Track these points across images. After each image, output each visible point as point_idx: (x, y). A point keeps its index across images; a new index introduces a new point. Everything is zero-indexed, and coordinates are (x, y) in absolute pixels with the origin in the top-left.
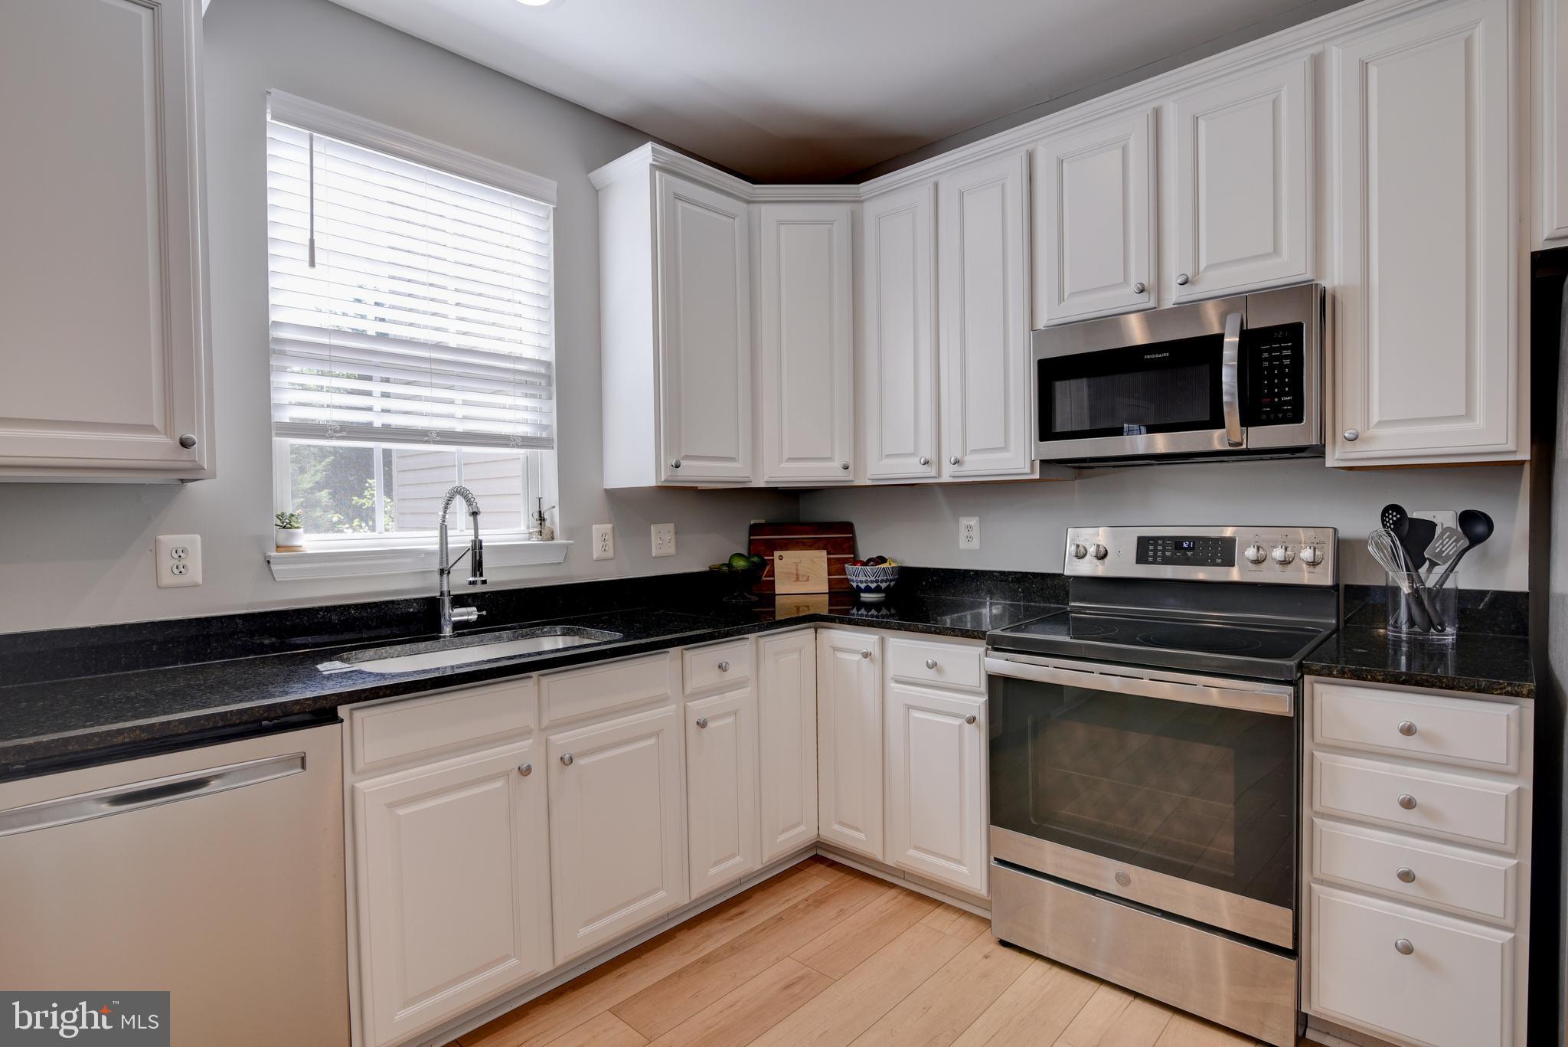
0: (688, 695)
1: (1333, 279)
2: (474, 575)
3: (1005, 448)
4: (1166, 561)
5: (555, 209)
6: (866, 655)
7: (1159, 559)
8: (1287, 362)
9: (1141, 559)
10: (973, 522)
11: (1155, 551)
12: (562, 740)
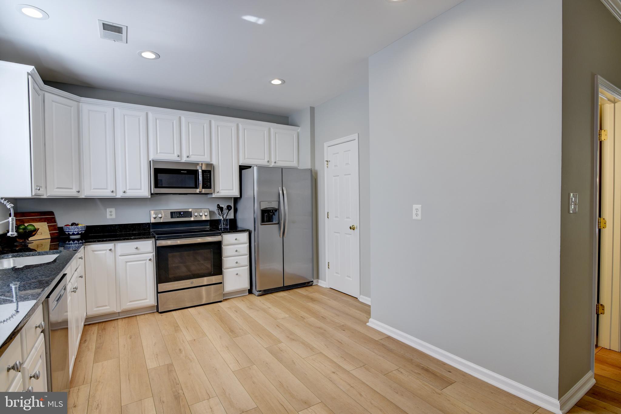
1: (214, 162)
3: (140, 189)
4: (178, 217)
6: (110, 250)
7: (176, 217)
8: (209, 177)
9: (172, 217)
10: (113, 210)
11: (175, 215)
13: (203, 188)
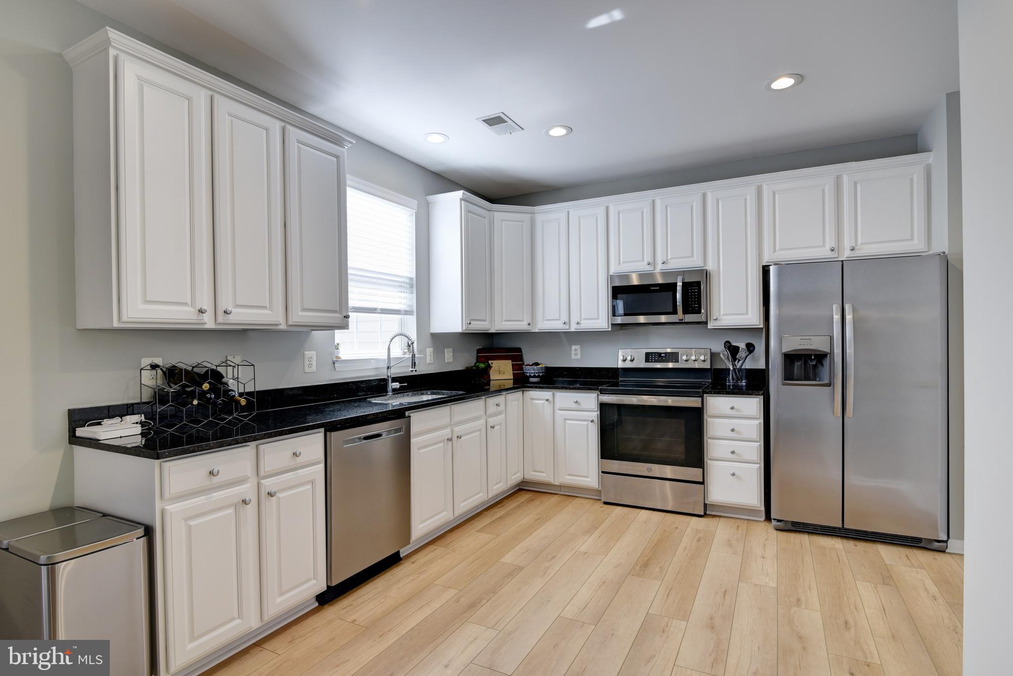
0: (488, 416)
1: (710, 267)
2: (412, 368)
3: (598, 318)
4: (656, 361)
5: (416, 212)
6: (547, 400)
7: (653, 361)
8: (696, 294)
9: (647, 360)
10: (578, 347)
11: (652, 358)
12: (458, 430)
13: (685, 312)
